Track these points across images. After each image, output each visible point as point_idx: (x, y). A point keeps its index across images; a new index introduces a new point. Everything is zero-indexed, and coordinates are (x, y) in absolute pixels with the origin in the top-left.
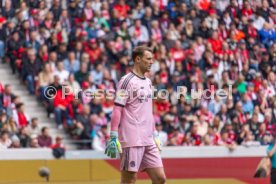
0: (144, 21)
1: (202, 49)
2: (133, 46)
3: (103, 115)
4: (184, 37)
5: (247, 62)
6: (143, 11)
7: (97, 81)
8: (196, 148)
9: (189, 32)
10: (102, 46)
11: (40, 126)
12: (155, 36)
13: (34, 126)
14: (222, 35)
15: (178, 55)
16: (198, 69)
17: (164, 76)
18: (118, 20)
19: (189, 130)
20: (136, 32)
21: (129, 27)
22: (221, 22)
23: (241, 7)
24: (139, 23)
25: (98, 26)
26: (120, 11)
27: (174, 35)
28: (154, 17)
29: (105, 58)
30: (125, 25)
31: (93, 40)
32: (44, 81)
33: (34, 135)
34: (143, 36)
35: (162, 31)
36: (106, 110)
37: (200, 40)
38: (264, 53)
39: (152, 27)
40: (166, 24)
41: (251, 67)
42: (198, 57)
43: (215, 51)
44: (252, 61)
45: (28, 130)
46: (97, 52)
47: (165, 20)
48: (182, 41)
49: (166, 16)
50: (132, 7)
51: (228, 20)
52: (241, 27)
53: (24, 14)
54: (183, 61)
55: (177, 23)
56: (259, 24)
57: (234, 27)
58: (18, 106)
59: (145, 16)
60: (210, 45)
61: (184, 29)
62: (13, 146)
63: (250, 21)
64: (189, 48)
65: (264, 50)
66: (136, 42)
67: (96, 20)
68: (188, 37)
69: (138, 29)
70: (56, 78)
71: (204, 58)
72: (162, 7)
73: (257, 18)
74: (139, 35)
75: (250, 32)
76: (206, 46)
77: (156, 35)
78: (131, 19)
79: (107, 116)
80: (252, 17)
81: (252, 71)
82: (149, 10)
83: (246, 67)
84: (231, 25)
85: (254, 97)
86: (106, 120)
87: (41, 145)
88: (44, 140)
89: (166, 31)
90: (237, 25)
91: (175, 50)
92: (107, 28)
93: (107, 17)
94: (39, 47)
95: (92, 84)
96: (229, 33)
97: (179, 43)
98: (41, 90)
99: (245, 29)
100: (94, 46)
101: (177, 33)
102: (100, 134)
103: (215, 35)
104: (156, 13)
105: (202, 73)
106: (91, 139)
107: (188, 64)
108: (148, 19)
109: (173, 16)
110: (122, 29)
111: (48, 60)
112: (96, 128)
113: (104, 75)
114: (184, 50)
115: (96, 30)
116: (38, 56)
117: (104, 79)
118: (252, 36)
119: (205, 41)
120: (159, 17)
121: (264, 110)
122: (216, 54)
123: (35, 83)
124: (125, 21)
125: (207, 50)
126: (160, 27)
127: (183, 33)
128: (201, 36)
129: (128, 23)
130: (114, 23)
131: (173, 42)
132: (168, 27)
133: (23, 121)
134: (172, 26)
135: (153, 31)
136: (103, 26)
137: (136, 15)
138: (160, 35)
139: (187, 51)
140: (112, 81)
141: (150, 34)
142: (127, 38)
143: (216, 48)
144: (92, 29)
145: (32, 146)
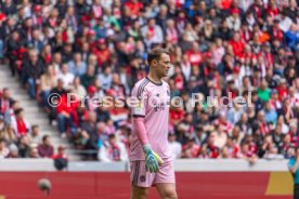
0: (159, 20)
1: (221, 51)
2: (146, 47)
3: (111, 123)
4: (203, 39)
5: (271, 66)
6: (157, 9)
7: (105, 85)
8: (213, 161)
9: (208, 33)
10: (111, 47)
11: (41, 134)
12: (170, 37)
13: (34, 134)
14: (244, 36)
15: (195, 58)
16: (216, 73)
17: (179, 80)
18: (129, 18)
19: (206, 141)
20: (150, 33)
21: (141, 26)
22: (244, 22)
23: (266, 7)
24: (153, 22)
25: (108, 25)
26: (132, 9)
27: (191, 36)
28: (169, 15)
29: (115, 60)
30: (138, 24)
31: (102, 40)
32: (46, 85)
33: (34, 144)
34: (157, 37)
35: (178, 32)
36: (114, 118)
37: (219, 41)
38: (290, 58)
39: (167, 26)
40: (182, 23)
41: (275, 72)
42: (217, 61)
43: (236, 54)
44: (277, 66)
45: (27, 138)
46: (106, 53)
47: (181, 19)
48: (199, 42)
49: (182, 15)
50: (145, 5)
51: (252, 21)
52: (265, 29)
53: (27, 11)
54: (200, 65)
55: (195, 23)
56: (285, 25)
57: (257, 28)
58: (17, 112)
59: (159, 14)
60: (230, 47)
61: (203, 29)
62: (10, 155)
63: (276, 22)
64: (208, 50)
65: (290, 54)
66: (149, 43)
67: (105, 18)
68: (206, 39)
69: (151, 29)
70: (60, 81)
71: (224, 61)
72: (178, 5)
73: (283, 19)
74: (153, 35)
75: (275, 34)
76: (226, 48)
77: (172, 35)
78: (144, 18)
79: (115, 124)
80: (278, 17)
81: (277, 77)
82: (164, 8)
83: (270, 72)
84: (254, 26)
85: (279, 105)
86: (113, 128)
87: (42, 155)
88: (45, 150)
89: (182, 31)
90: (261, 27)
91: (192, 52)
92: (118, 27)
93: (118, 16)
94: (41, 48)
95: (99, 89)
96: (252, 34)
97: (196, 45)
98: (43, 94)
99: (270, 31)
100: (103, 47)
101: (194, 33)
102: (107, 143)
103: (237, 37)
104: (172, 11)
105: (221, 78)
106: (97, 149)
107: (205, 69)
108: (163, 17)
109: (191, 14)
110: (134, 29)
111: (51, 61)
112: (102, 137)
113: (113, 79)
114: (202, 53)
115: (105, 29)
116: (40, 56)
117: (113, 83)
118: (278, 38)
119: (226, 43)
120: (175, 16)
121: (289, 121)
122: (237, 58)
123: (37, 87)
124: (137, 19)
125: (227, 53)
126: (176, 27)
127: (201, 34)
128: (221, 37)
129: (141, 22)
130: (125, 22)
131: (191, 44)
132: (185, 27)
133: (22, 128)
134: (189, 26)
135: (168, 31)
136: (113, 25)
137: (149, 13)
138: (175, 35)
139: (205, 54)
140: (121, 86)
141: (165, 34)
142: (139, 38)
143: (238, 51)
144: (101, 28)
145: (32, 156)
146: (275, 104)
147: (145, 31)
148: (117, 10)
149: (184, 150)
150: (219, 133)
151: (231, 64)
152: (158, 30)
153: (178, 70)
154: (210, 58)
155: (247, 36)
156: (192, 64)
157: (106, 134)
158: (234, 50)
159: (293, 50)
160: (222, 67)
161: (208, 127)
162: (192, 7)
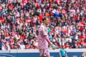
146: (51, 34)
147: (15, 13)
148: (7, 7)
149: (26, 47)
150: (36, 42)
151: (39, 22)
152: (18, 13)
153: (24, 24)
154: (33, 21)
155: (43, 15)
156: (28, 23)
157: (4, 42)
158: (40, 18)
159: (56, 18)
160: (36, 23)
161: (32, 40)
162: (28, 7)
